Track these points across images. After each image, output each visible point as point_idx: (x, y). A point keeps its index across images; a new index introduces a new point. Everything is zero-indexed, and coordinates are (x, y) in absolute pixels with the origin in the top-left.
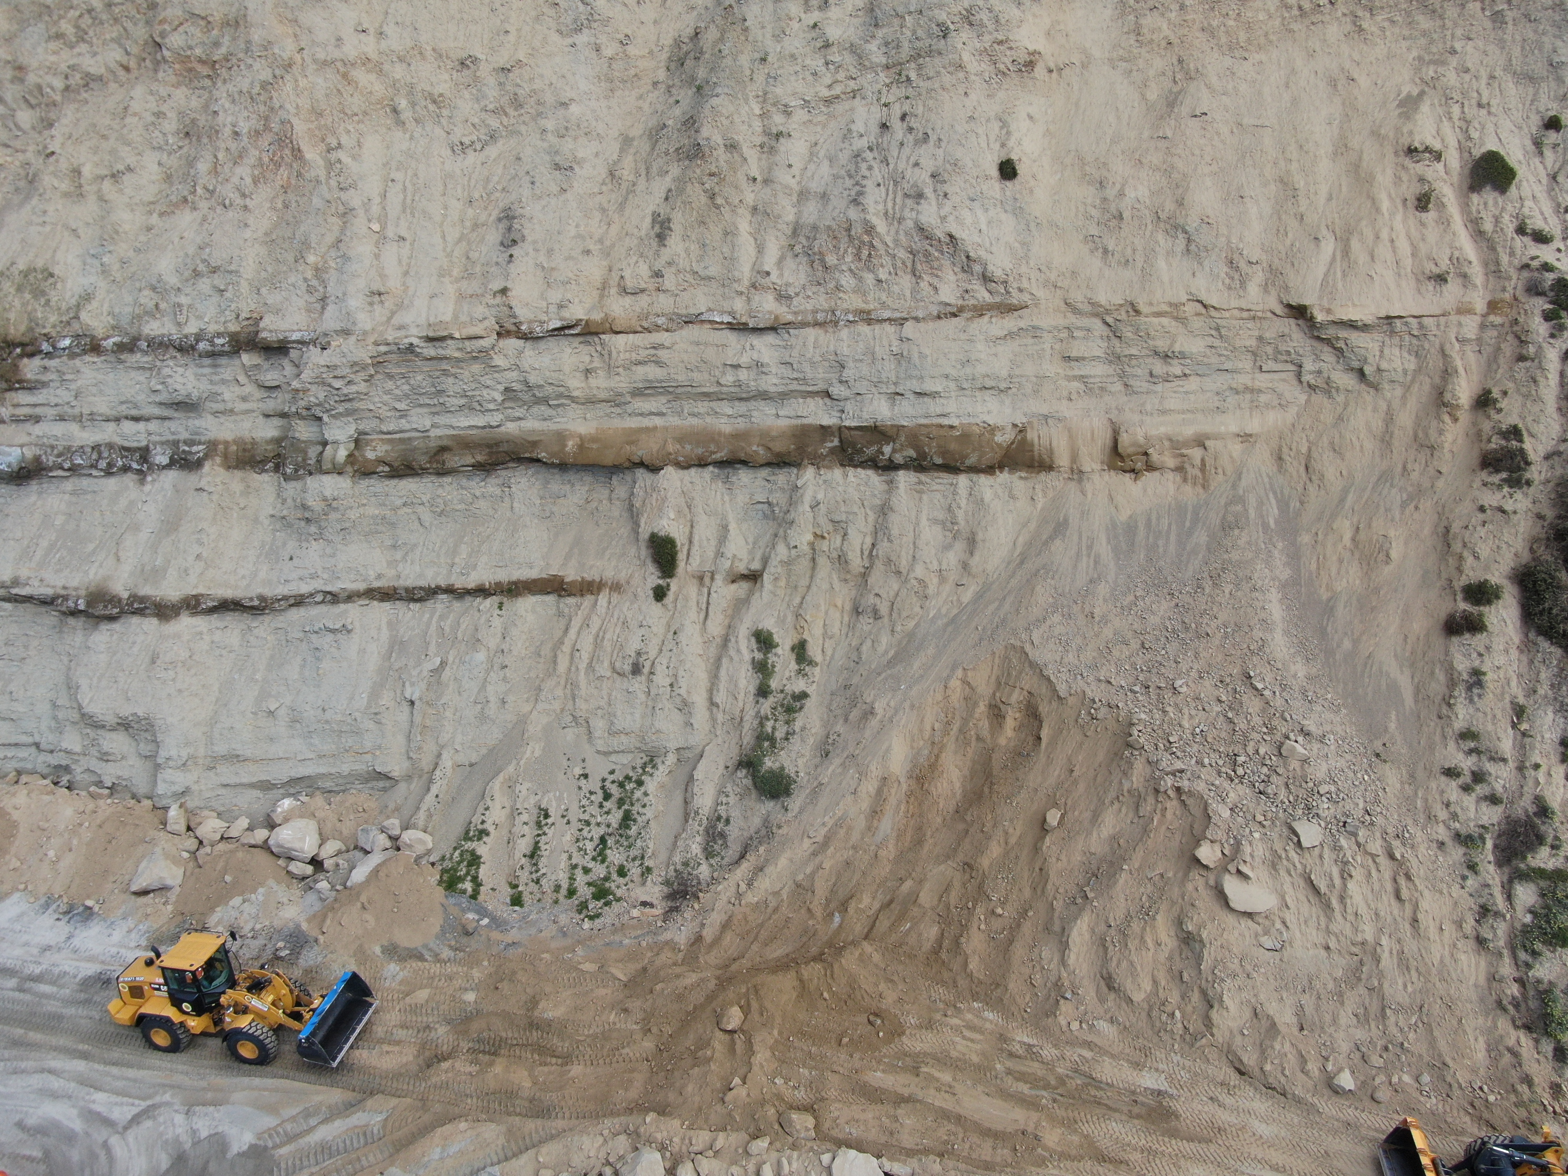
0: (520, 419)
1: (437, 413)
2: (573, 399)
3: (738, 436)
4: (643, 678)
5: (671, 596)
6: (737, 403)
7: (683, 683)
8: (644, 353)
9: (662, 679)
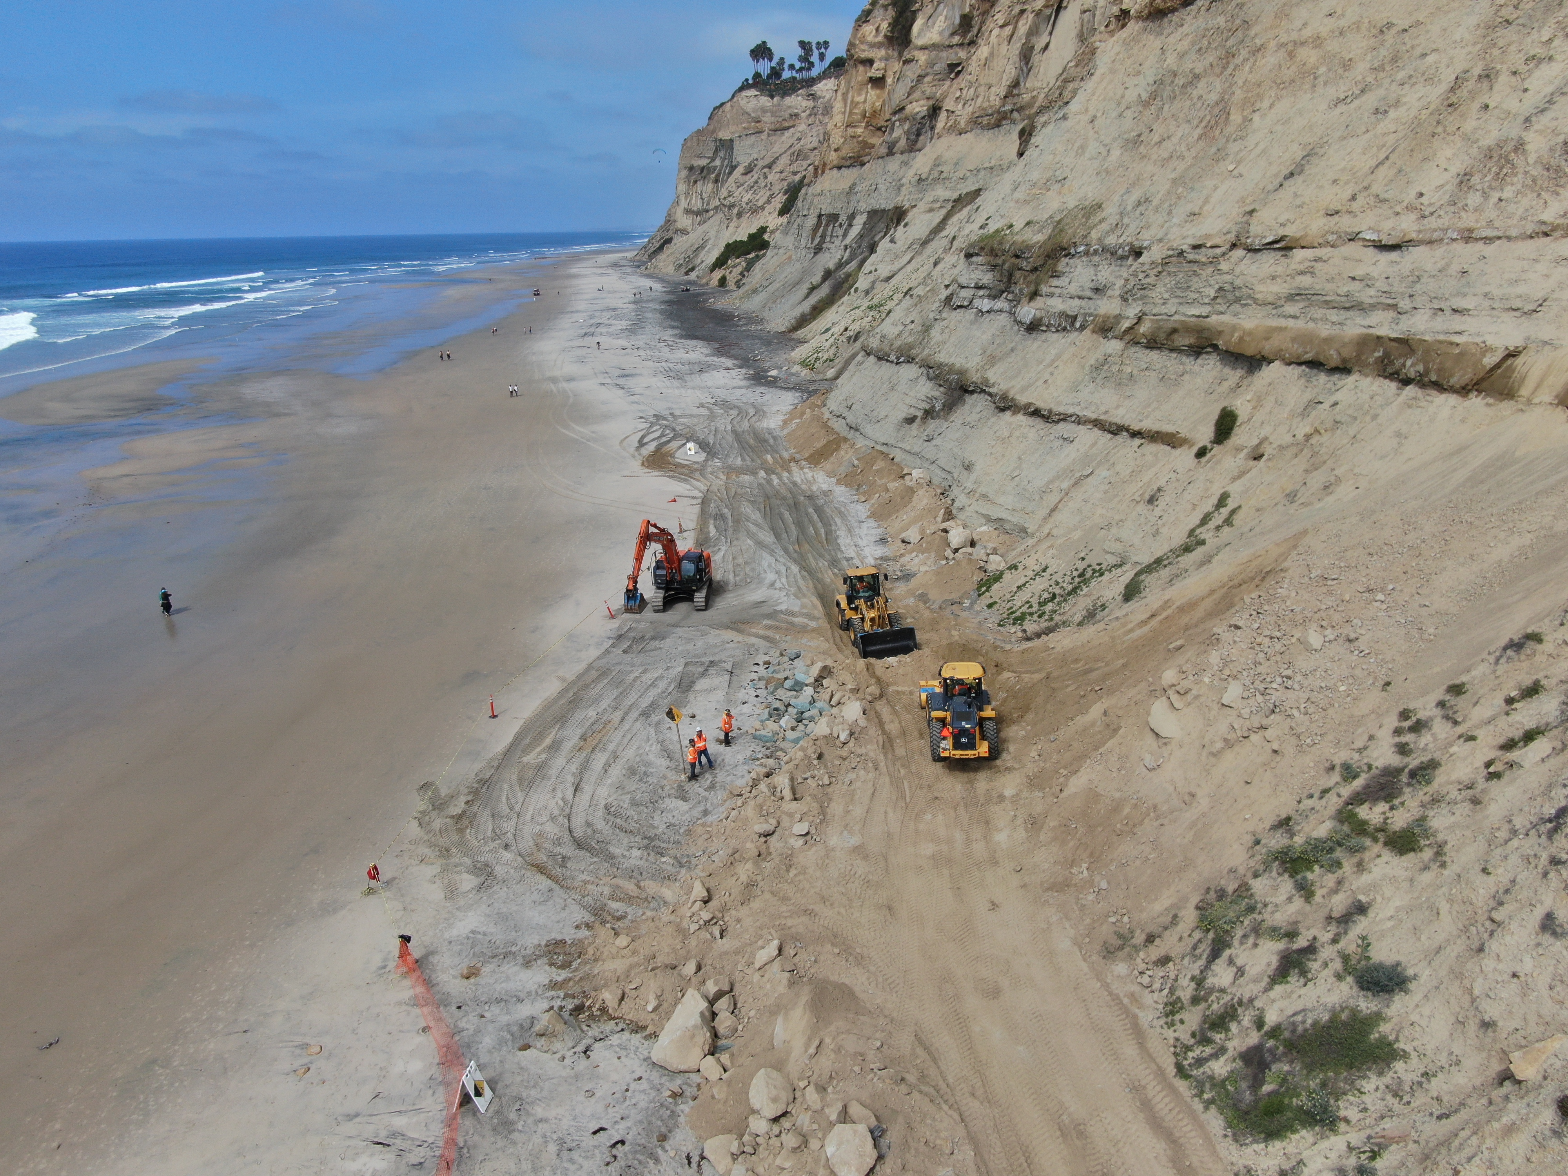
0: (1222, 313)
1: (1181, 304)
2: (1255, 300)
3: (1328, 340)
4: (1150, 507)
5: (1209, 455)
6: (1342, 312)
7: (1164, 518)
8: (1307, 264)
9: (1157, 512)
